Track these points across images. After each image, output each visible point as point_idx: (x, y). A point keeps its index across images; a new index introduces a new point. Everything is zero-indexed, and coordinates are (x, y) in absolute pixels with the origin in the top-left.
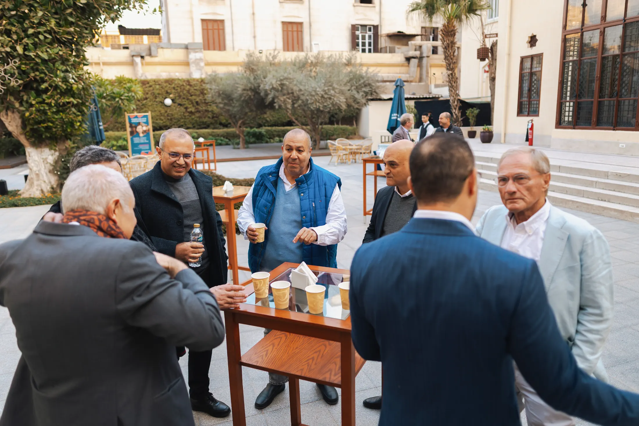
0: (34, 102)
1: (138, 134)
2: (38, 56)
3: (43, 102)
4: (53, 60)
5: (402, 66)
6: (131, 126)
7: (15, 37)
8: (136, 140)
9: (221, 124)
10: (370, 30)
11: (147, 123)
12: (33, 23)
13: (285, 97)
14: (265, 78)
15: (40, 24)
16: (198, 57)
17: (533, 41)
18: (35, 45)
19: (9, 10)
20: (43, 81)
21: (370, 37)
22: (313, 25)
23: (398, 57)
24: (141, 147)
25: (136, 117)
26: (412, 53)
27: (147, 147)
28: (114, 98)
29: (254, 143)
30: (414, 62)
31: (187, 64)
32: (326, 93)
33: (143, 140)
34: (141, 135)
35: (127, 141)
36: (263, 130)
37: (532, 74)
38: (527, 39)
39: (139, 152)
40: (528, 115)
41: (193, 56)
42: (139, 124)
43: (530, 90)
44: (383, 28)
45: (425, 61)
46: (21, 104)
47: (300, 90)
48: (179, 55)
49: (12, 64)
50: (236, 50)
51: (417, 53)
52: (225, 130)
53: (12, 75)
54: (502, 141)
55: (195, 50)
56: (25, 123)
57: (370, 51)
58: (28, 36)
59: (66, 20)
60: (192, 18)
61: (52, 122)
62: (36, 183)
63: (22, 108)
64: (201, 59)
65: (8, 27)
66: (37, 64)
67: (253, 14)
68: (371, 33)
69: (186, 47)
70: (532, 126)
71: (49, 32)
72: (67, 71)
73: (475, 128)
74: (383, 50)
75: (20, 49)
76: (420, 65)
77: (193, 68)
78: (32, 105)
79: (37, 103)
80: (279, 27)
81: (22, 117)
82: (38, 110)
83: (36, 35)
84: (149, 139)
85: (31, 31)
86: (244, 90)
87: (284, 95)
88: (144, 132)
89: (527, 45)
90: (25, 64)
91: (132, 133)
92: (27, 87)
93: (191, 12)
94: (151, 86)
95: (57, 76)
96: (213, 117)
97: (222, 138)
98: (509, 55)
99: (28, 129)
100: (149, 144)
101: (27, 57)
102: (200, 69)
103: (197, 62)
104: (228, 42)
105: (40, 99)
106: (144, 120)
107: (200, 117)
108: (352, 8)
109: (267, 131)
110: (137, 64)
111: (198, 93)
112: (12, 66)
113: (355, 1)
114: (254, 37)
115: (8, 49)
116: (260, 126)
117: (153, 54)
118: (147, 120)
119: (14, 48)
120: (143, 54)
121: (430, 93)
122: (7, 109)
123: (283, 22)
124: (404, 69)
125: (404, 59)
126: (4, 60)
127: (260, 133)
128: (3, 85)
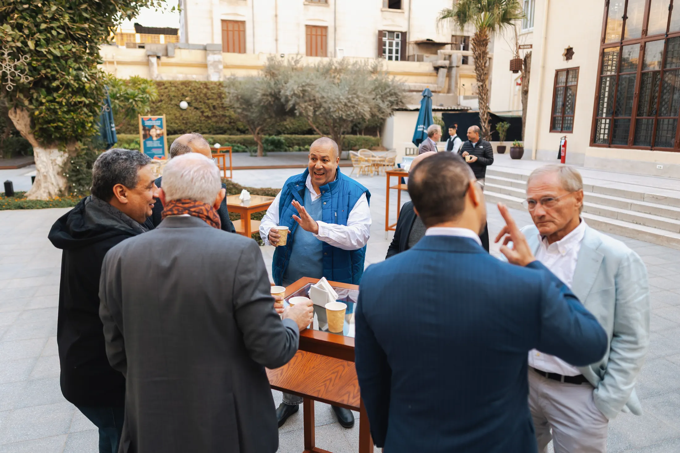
0: (44, 101)
1: (151, 137)
2: (50, 52)
3: (53, 101)
4: (65, 58)
5: (430, 75)
6: (144, 129)
7: (26, 32)
8: (149, 144)
9: (238, 130)
10: (398, 37)
11: (161, 126)
12: (46, 18)
13: (306, 104)
14: (286, 84)
15: (53, 19)
16: (217, 59)
17: (569, 53)
18: (48, 41)
19: (22, 3)
20: (54, 79)
21: (397, 44)
22: (338, 29)
23: (426, 66)
24: (154, 151)
25: (150, 119)
26: (441, 62)
27: (160, 151)
28: (128, 99)
29: (273, 151)
30: (443, 72)
31: (205, 66)
33: (156, 144)
34: (155, 139)
35: (139, 144)
36: (282, 138)
37: (566, 88)
38: (563, 52)
40: (562, 131)
41: (212, 58)
42: (153, 127)
43: (564, 105)
44: (411, 35)
45: (454, 71)
46: (31, 102)
47: (323, 97)
48: (196, 56)
49: (22, 60)
50: (257, 53)
51: (447, 63)
52: (243, 136)
53: (22, 72)
54: (533, 158)
55: (214, 52)
56: (34, 121)
57: (397, 59)
58: (40, 32)
59: (80, 15)
60: (212, 19)
61: (63, 122)
62: (43, 185)
63: (32, 107)
64: (219, 62)
65: (20, 21)
66: (48, 60)
67: (276, 16)
68: (399, 40)
69: (205, 49)
70: (565, 143)
71: (63, 28)
72: (79, 69)
73: (505, 143)
74: (411, 58)
75: (31, 44)
76: (449, 75)
77: (211, 70)
78: (42, 104)
79: (48, 101)
80: (303, 30)
81: (32, 115)
82: (48, 109)
83: (49, 30)
84: (162, 143)
85: (43, 26)
86: (264, 95)
87: (305, 102)
88: (158, 135)
89: (563, 58)
90: (37, 61)
91: (145, 136)
92: (38, 84)
93: (211, 12)
94: (166, 88)
95: (69, 74)
96: (230, 123)
97: (239, 145)
98: (544, 67)
99: (37, 128)
100: (163, 148)
101: (38, 53)
102: (219, 72)
103: (215, 64)
104: (249, 45)
105: (50, 98)
106: (158, 123)
107: (217, 122)
108: (380, 13)
109: (286, 139)
110: (152, 64)
111: (215, 97)
112: (22, 62)
113: (384, 6)
114: (276, 40)
115: (19, 44)
116: (279, 133)
117: (169, 54)
118: (161, 123)
119: (25, 44)
120: (159, 55)
121: (459, 105)
122: (16, 107)
123: (307, 26)
124: (432, 79)
125: (432, 69)
126: (14, 56)
127: (279, 141)
128: (11, 80)
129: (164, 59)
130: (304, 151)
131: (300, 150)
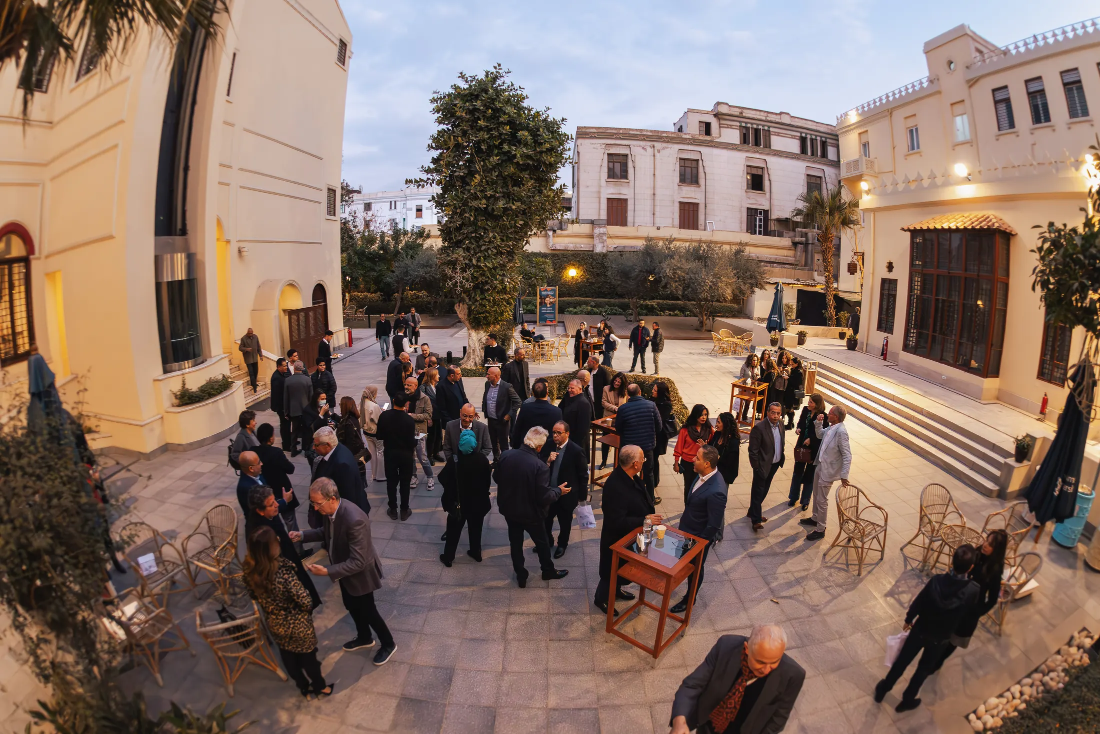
0: (478, 299)
1: (546, 304)
2: (486, 266)
3: (485, 298)
4: (495, 268)
5: (789, 249)
6: (541, 298)
7: (472, 252)
8: (544, 310)
9: (617, 294)
10: (760, 214)
11: (554, 296)
12: (486, 242)
13: (677, 284)
14: (660, 263)
15: (490, 242)
16: (602, 232)
17: (890, 267)
18: (485, 258)
19: (472, 233)
20: (487, 283)
21: (760, 220)
22: (707, 205)
23: (786, 241)
24: (547, 316)
25: (546, 290)
26: (797, 239)
27: (552, 316)
28: (531, 278)
29: (646, 315)
30: (800, 247)
31: (591, 236)
32: (714, 284)
33: (550, 310)
34: (548, 306)
35: (536, 307)
36: (654, 303)
37: (889, 295)
38: (886, 264)
39: (545, 320)
40: (885, 331)
41: (597, 231)
42: (547, 296)
43: (888, 309)
44: (772, 213)
45: (810, 247)
46: (470, 300)
47: (691, 279)
48: (585, 229)
49: (468, 272)
50: (636, 225)
51: (804, 239)
52: (621, 300)
53: (467, 281)
54: (864, 350)
55: (600, 226)
56: (470, 312)
57: (760, 233)
58: (481, 251)
59: (507, 237)
60: (600, 198)
61: (489, 313)
62: (472, 357)
63: (471, 303)
64: (604, 234)
65: (469, 245)
66: (484, 271)
67: (654, 194)
68: (762, 217)
69: (592, 222)
70: (887, 341)
71: (495, 248)
72: (504, 275)
73: (845, 330)
74: (772, 233)
75: (474, 262)
76: (806, 251)
77: (596, 241)
78: (476, 301)
79: (481, 299)
80: (677, 205)
81: (469, 308)
82: (481, 304)
83: (486, 250)
84: (554, 309)
85: (483, 248)
86: (641, 271)
87: (676, 281)
88: (551, 303)
89: (886, 269)
90: (477, 272)
91: (541, 304)
92: (476, 287)
93: (599, 192)
94: (559, 259)
95: (496, 280)
96: (610, 288)
97: (617, 308)
98: (873, 274)
99: (472, 317)
100: (554, 313)
101: (480, 267)
102: (603, 242)
103: (601, 236)
104: (630, 218)
105: (482, 296)
106: (551, 293)
107: (599, 288)
108: (745, 194)
109: (658, 304)
110: (549, 236)
111: (599, 266)
112: (468, 274)
113: (748, 188)
114: (654, 214)
115: (467, 262)
116: (652, 298)
117: (564, 227)
118: (555, 293)
119: (471, 260)
120: (556, 229)
121: (814, 280)
122: (460, 302)
123: (680, 203)
124: (791, 253)
125: (791, 244)
126: (463, 270)
127: (652, 306)
128: (460, 287)
129: (559, 232)
130: (674, 316)
131: (670, 315)
